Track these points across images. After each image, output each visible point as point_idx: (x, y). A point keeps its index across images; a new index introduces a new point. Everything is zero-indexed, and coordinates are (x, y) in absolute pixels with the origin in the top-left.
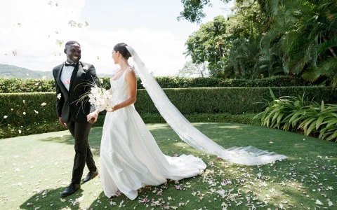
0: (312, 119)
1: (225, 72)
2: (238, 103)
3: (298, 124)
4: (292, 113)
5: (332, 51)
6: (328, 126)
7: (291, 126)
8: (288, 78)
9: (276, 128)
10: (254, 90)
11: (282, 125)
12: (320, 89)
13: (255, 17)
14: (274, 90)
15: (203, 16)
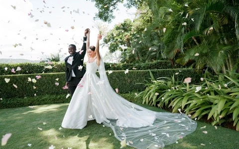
0: (180, 99)
1: (129, 58)
2: (125, 84)
3: (170, 102)
4: (165, 92)
5: (195, 40)
6: (191, 105)
7: (164, 104)
8: (166, 62)
9: (153, 105)
10: (137, 72)
11: (158, 103)
12: (188, 71)
13: (151, 20)
14: (153, 73)
15: (113, 17)
